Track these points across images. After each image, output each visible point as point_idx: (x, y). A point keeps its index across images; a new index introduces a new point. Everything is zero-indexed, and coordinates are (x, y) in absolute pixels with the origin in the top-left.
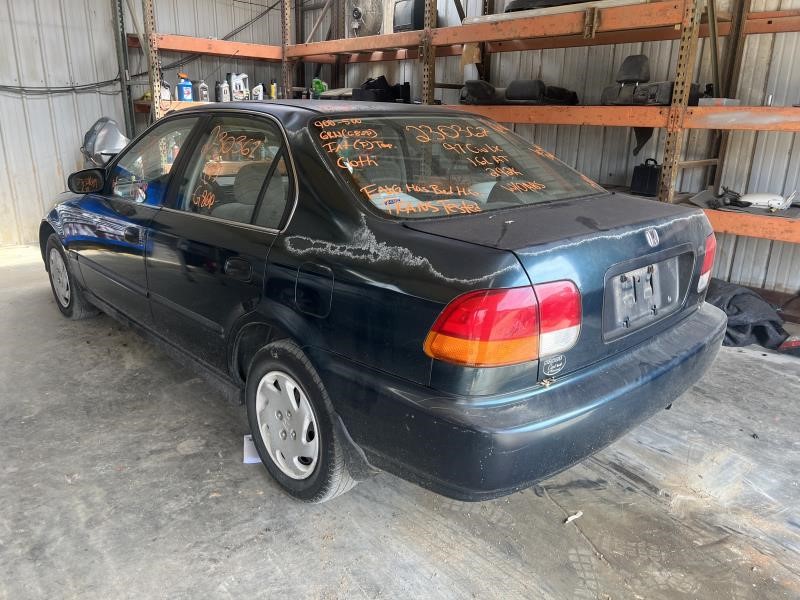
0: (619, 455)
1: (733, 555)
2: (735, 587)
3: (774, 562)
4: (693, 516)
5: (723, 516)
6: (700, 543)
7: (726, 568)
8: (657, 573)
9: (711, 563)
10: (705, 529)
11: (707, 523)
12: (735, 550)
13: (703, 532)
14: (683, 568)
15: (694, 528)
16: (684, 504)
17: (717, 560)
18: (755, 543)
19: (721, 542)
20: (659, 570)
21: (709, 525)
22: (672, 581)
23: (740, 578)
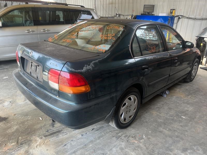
0: (65, 134)
1: (12, 143)
2: (3, 139)
3: (4, 150)
4: (31, 141)
5: (27, 147)
6: (20, 138)
7: (9, 140)
8: (16, 127)
9: (13, 137)
10: (24, 141)
11: (26, 142)
12: (13, 144)
13: (23, 140)
14: (15, 132)
15: (26, 139)
16: (36, 141)
17: (12, 139)
18: (12, 150)
19: (18, 142)
20: (17, 128)
21: (25, 143)
22: (12, 129)
23: (5, 141)
